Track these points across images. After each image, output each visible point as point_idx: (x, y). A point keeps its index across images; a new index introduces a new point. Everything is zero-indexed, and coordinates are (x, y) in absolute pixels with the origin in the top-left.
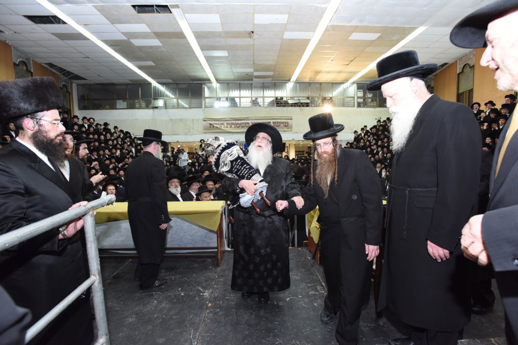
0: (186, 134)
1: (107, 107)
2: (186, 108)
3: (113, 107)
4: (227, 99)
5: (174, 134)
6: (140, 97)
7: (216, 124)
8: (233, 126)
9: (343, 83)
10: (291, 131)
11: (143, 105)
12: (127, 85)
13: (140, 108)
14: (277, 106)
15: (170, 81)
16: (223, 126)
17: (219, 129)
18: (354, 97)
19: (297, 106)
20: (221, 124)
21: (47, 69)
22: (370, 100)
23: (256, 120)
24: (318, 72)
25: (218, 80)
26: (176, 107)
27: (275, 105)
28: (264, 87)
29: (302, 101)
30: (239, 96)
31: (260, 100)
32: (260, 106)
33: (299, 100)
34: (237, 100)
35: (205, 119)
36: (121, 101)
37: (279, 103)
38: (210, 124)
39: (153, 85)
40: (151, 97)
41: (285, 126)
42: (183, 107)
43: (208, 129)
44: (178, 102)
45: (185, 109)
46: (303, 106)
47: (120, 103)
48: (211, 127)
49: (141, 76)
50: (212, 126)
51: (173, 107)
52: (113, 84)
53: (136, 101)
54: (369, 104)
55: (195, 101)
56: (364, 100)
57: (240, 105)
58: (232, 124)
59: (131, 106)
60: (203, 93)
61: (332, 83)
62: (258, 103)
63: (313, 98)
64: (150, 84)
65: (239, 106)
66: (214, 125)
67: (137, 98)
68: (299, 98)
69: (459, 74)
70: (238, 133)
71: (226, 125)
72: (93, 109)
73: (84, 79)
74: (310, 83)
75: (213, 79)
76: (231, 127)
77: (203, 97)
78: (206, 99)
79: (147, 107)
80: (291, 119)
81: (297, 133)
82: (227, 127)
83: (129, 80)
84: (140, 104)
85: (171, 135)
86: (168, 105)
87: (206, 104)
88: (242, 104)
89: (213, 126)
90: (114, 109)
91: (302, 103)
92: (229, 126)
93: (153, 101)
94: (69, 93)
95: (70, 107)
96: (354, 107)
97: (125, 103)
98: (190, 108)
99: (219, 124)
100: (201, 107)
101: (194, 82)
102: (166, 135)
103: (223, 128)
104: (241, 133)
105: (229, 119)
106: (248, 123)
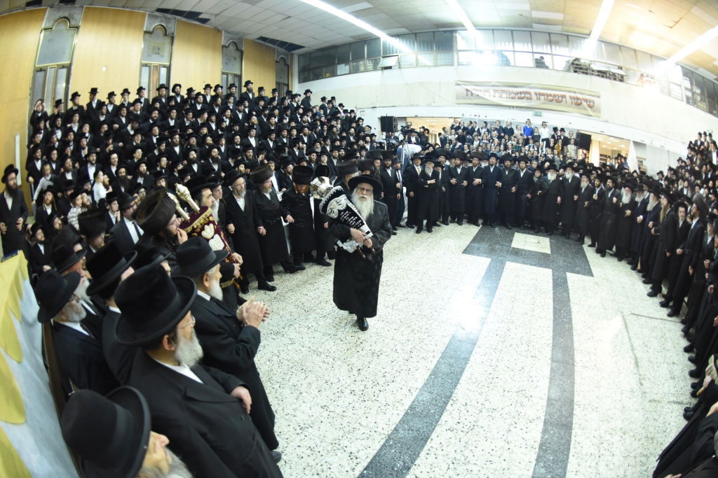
0: (429, 105)
1: (328, 75)
2: (429, 66)
3: (334, 74)
4: (493, 52)
5: (411, 106)
6: (366, 56)
7: (476, 90)
8: (504, 95)
10: (599, 117)
11: (370, 66)
12: (350, 44)
13: (366, 70)
14: (575, 72)
15: (404, 30)
16: (487, 94)
17: (485, 99)
18: (681, 86)
19: (606, 77)
20: (485, 91)
21: (261, 44)
22: (699, 98)
23: (541, 89)
24: (631, 28)
25: (476, 26)
26: (415, 65)
27: (572, 70)
28: (551, 39)
29: (613, 71)
30: (512, 49)
31: (547, 60)
32: (547, 67)
34: (510, 56)
35: (459, 83)
36: (343, 65)
37: (577, 67)
38: (467, 90)
39: (382, 40)
40: (380, 55)
41: (590, 107)
42: (425, 66)
43: (465, 99)
44: (417, 58)
45: (427, 68)
46: (615, 79)
47: (342, 68)
48: (469, 97)
49: (362, 29)
50: (469, 93)
51: (410, 66)
52: (334, 47)
53: (361, 63)
54: (699, 104)
55: (442, 57)
56: (693, 95)
57: (514, 62)
58: (503, 92)
59: (355, 70)
60: (454, 44)
61: (651, 55)
62: (543, 63)
63: (627, 70)
64: (378, 39)
65: (512, 64)
66: (473, 92)
67: (362, 58)
68: (608, 65)
70: (513, 107)
71: (492, 92)
72: (313, 80)
73: (300, 47)
74: (619, 45)
75: (468, 25)
76: (501, 97)
77: (455, 49)
78: (460, 53)
79: (375, 69)
80: (599, 97)
81: (607, 122)
82: (494, 97)
83: (351, 37)
84: (365, 66)
85: (407, 106)
86: (402, 64)
87: (460, 61)
88: (517, 62)
89: (472, 94)
90: (334, 76)
91: (612, 74)
92: (497, 95)
93: (382, 59)
94: (288, 66)
95: (288, 82)
96: (683, 101)
97: (348, 67)
98: (436, 66)
99: (481, 91)
100: (452, 65)
101: (440, 29)
102: (400, 106)
103: (487, 97)
104: (517, 107)
105: (497, 84)
106: (529, 93)
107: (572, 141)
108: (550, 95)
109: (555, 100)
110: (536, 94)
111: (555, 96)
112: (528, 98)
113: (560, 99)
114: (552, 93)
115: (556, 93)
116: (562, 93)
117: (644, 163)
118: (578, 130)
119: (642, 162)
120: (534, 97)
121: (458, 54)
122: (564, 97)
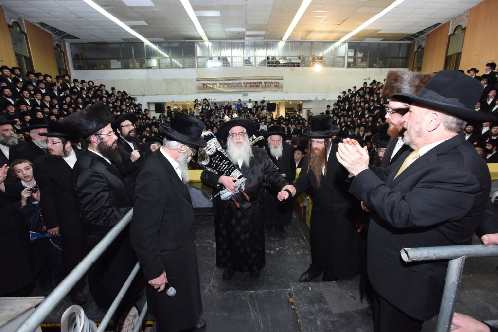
0: (181, 94)
1: (102, 67)
3: (108, 67)
4: (219, 59)
5: (169, 94)
6: (134, 57)
7: (209, 84)
8: (226, 86)
9: (334, 42)
10: (282, 91)
11: (137, 64)
12: (120, 43)
13: (134, 68)
14: (269, 66)
15: (162, 40)
16: (215, 86)
17: (212, 89)
18: (344, 57)
19: (288, 66)
20: (215, 84)
21: (40, 29)
22: (360, 60)
23: (247, 80)
24: (309, 32)
25: (209, 39)
26: (170, 67)
27: (267, 64)
28: (256, 46)
29: (293, 61)
30: (231, 55)
31: (252, 60)
32: (252, 65)
33: (290, 60)
34: (229, 60)
35: (199, 79)
36: (115, 61)
37: (271, 63)
38: (204, 84)
39: (145, 44)
40: (145, 56)
41: (276, 86)
42: (177, 67)
43: (202, 89)
44: (171, 61)
45: (179, 69)
46: (294, 66)
47: (114, 63)
48: (204, 88)
49: (133, 35)
50: (205, 86)
51: (167, 67)
52: (105, 43)
53: (130, 60)
54: (359, 64)
55: (188, 61)
56: (354, 60)
57: (232, 64)
58: (225, 84)
59: (126, 66)
60: (195, 52)
61: (324, 42)
62: (250, 63)
63: (304, 58)
64: (143, 43)
65: (231, 66)
67: (131, 58)
68: (291, 58)
69: (450, 36)
70: (231, 93)
71: (218, 85)
72: (88, 69)
73: (76, 38)
74: (301, 42)
75: (205, 38)
76: (224, 87)
77: (195, 56)
78: (199, 59)
79: (141, 67)
80: (282, 79)
81: (287, 93)
82: (220, 87)
83: (122, 39)
84: (134, 64)
85: (166, 94)
86: (161, 65)
87: (199, 64)
88: (234, 63)
89: (207, 86)
90: (109, 69)
91: (292, 63)
92: (222, 86)
93: (146, 60)
94: (63, 52)
95: (66, 67)
96: (344, 67)
97: (119, 63)
98: (184, 68)
99: (212, 84)
100: (194, 67)
101: (187, 41)
102: (161, 95)
103: (215, 88)
104: (233, 92)
105: (221, 79)
106: (240, 83)
107: (265, 108)
108: (253, 83)
109: (255, 85)
110: (244, 83)
111: (255, 83)
112: (239, 87)
113: (258, 84)
114: (254, 81)
115: (256, 81)
116: (260, 81)
117: (312, 111)
118: (269, 101)
119: (310, 111)
120: (243, 85)
121: (197, 59)
122: (261, 82)
